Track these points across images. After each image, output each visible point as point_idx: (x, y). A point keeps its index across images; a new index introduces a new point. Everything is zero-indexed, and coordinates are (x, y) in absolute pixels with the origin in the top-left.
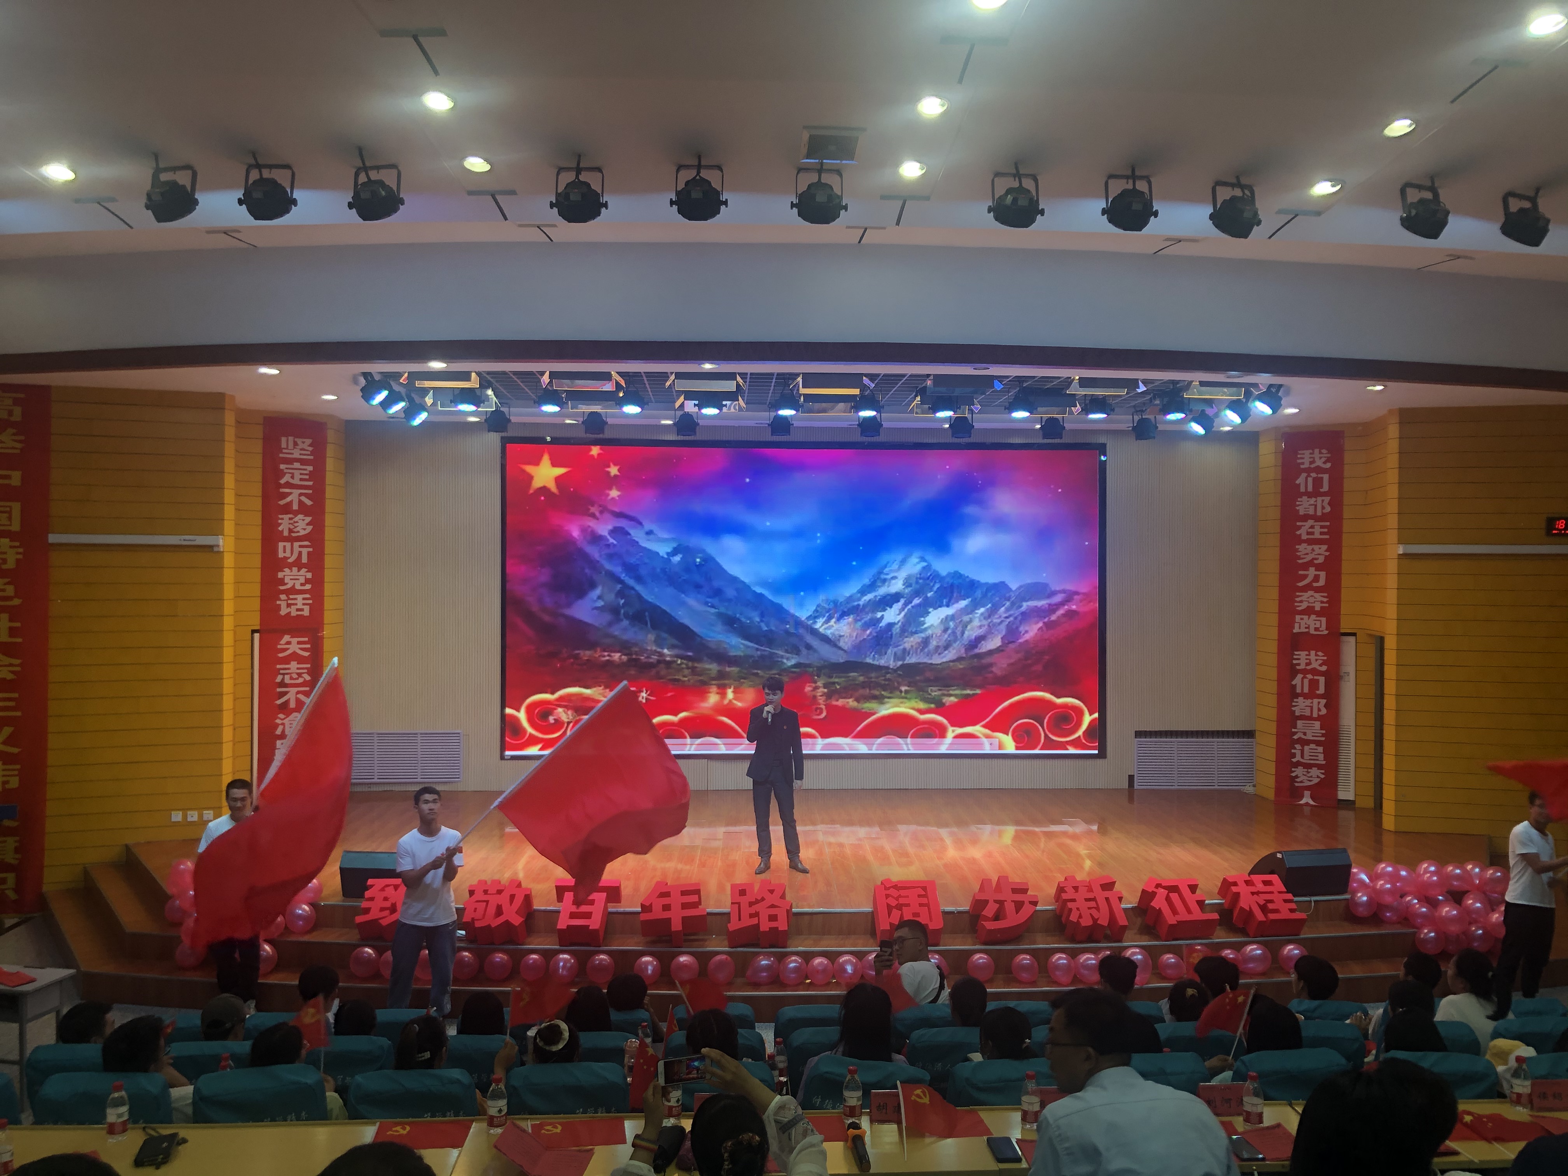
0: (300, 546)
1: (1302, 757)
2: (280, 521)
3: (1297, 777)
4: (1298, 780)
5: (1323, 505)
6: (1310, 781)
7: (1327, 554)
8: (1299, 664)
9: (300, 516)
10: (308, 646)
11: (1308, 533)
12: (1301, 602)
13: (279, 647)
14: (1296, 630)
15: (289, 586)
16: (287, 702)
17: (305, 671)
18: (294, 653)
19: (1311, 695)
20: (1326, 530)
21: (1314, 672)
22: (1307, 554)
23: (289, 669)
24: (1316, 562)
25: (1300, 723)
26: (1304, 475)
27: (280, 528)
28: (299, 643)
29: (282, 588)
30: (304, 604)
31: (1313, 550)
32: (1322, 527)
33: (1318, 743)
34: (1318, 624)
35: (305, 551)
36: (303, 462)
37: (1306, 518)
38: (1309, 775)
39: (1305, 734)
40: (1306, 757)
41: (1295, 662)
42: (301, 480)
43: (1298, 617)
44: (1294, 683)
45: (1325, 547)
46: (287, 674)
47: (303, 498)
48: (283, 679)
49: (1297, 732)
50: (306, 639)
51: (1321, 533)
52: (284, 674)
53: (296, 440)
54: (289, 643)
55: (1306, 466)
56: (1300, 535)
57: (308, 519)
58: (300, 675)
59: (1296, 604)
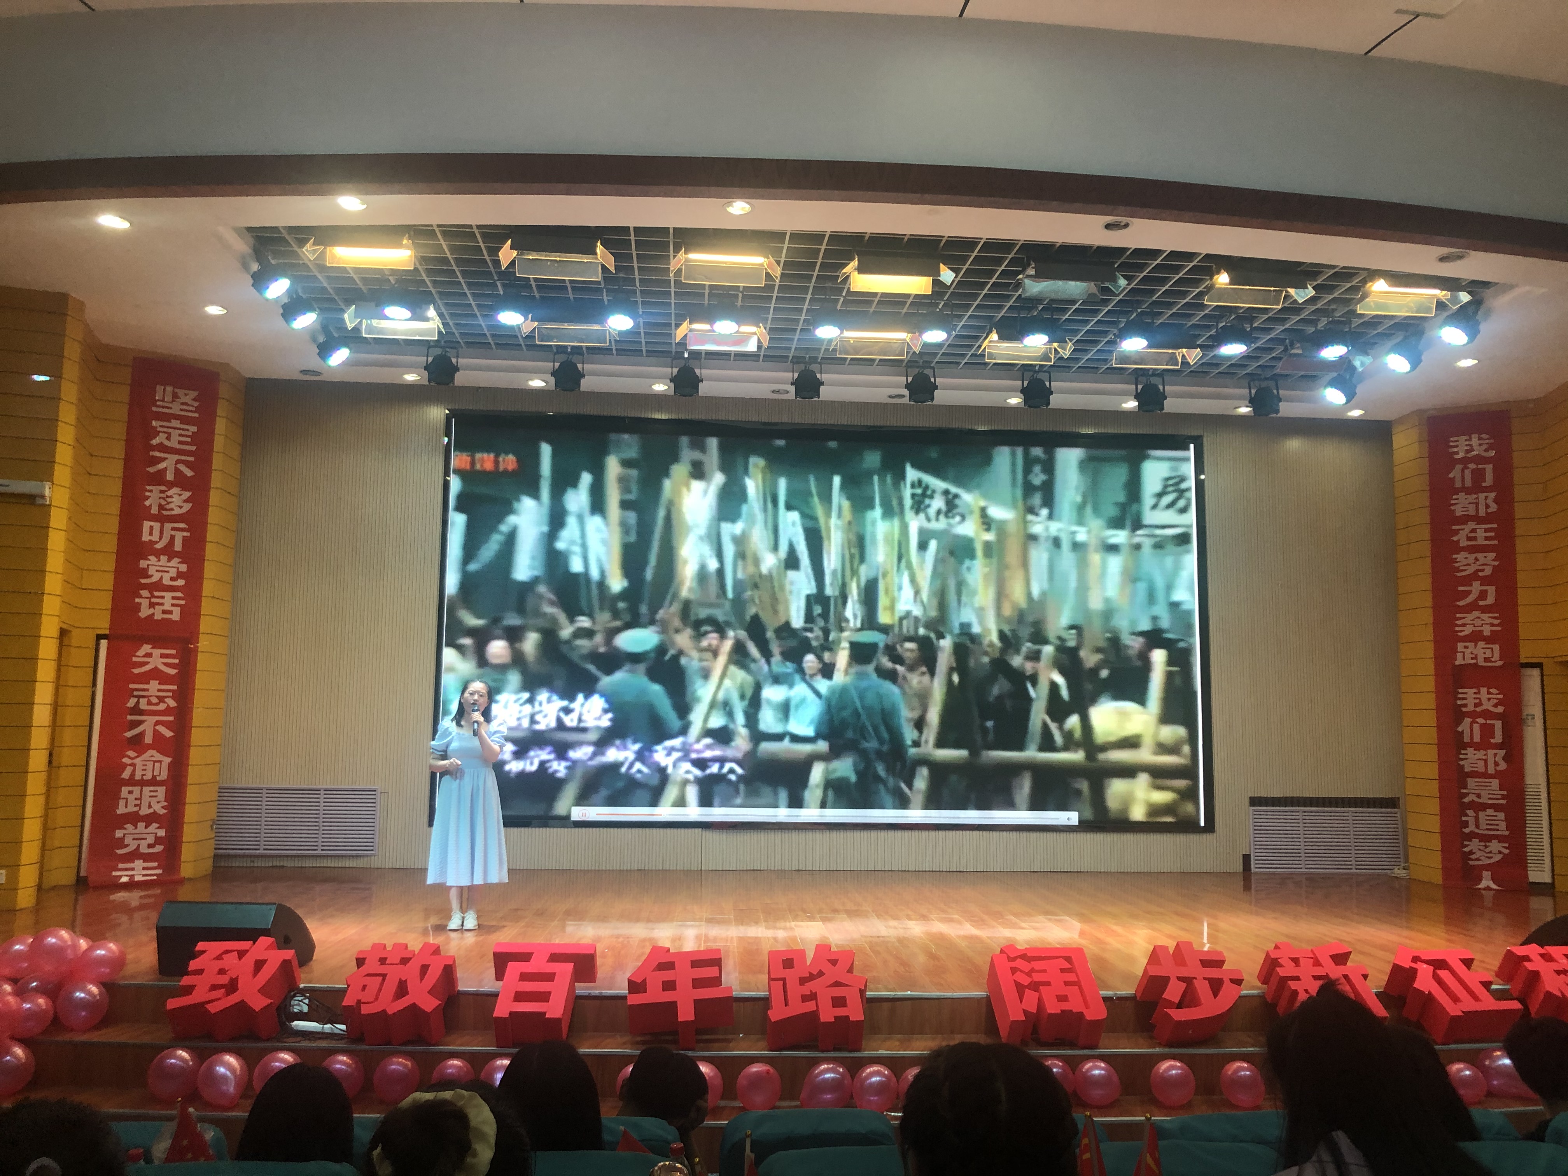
0: (173, 529)
1: (1477, 827)
2: (147, 494)
3: (1471, 852)
4: (1473, 857)
5: (1487, 502)
6: (1491, 858)
7: (1496, 563)
8: (1465, 705)
9: (175, 490)
10: (176, 661)
11: (1469, 539)
12: (1464, 625)
13: (134, 659)
14: (1459, 661)
15: (154, 579)
16: (142, 735)
17: (170, 694)
18: (156, 669)
19: (1484, 745)
20: (1492, 534)
21: (1486, 714)
22: (1469, 565)
23: (148, 690)
24: (1480, 574)
25: (1471, 782)
26: (1459, 467)
27: (147, 503)
28: (163, 656)
29: (143, 581)
30: (173, 605)
31: (1476, 559)
32: (1486, 530)
33: (1497, 808)
34: (1488, 654)
35: (179, 537)
36: (184, 420)
37: (1465, 519)
38: (1487, 850)
39: (1479, 796)
40: (1483, 825)
41: (1459, 702)
42: (180, 443)
43: (1460, 646)
44: (1460, 729)
45: (1492, 555)
46: (143, 697)
47: (181, 467)
48: (138, 703)
49: (1467, 794)
50: (173, 652)
51: (1487, 538)
52: (139, 697)
53: (176, 390)
54: (149, 655)
55: (1461, 455)
56: (1459, 541)
57: (187, 494)
58: (161, 699)
59: (1457, 629)
